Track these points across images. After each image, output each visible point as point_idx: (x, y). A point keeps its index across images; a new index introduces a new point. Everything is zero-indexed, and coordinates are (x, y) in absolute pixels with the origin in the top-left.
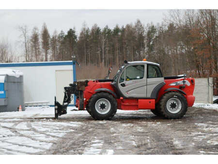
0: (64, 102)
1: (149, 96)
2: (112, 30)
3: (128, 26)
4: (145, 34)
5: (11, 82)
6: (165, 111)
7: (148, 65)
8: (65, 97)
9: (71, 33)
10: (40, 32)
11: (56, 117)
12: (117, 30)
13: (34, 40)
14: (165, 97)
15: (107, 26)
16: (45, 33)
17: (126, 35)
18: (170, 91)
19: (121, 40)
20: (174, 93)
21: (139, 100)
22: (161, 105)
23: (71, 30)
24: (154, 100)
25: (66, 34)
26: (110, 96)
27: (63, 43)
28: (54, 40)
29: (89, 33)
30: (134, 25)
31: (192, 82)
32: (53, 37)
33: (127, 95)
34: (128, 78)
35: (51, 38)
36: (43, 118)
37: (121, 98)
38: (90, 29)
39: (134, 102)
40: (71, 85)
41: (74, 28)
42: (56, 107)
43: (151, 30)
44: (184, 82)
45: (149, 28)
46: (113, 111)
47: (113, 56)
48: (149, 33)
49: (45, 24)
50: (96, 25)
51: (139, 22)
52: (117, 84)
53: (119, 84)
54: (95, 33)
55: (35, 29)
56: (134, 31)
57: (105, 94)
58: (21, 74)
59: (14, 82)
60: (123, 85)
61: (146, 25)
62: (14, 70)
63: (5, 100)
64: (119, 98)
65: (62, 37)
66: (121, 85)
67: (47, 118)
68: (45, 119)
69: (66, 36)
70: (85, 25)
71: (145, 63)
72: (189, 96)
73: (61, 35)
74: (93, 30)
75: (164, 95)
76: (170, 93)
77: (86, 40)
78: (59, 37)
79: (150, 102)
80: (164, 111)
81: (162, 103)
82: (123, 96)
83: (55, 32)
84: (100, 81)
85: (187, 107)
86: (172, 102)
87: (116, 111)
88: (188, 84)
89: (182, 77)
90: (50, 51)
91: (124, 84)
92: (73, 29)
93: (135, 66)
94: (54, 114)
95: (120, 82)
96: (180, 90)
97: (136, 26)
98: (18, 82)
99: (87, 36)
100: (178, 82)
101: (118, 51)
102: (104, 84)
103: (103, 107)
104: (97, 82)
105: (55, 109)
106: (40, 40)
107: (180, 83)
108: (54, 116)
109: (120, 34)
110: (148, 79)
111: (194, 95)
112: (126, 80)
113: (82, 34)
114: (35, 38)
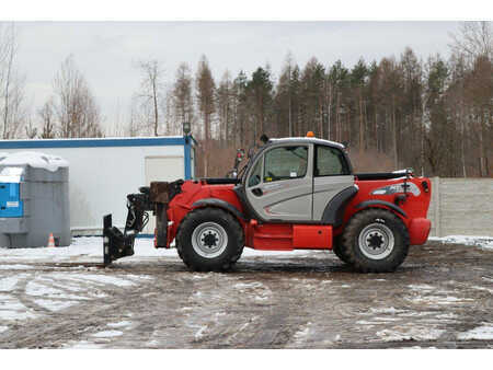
0: (127, 228)
1: (318, 217)
2: (350, 72)
3: (386, 63)
4: (424, 79)
5: (38, 182)
6: (356, 254)
7: (316, 146)
8: (130, 217)
9: (260, 77)
10: (193, 74)
11: (107, 263)
12: (360, 71)
13: (180, 92)
14: (355, 221)
15: (339, 63)
16: (205, 78)
17: (380, 82)
18: (368, 208)
19: (369, 93)
20: (376, 212)
21: (295, 227)
22: (345, 240)
23: (260, 70)
24: (330, 228)
25: (250, 78)
26: (225, 217)
27: (243, 98)
28: (223, 92)
29: (300, 78)
30: (398, 60)
31: (425, 187)
32: (222, 87)
33: (266, 215)
34: (271, 175)
35: (218, 87)
36: (77, 265)
37: (253, 222)
38: (302, 68)
39: (282, 232)
40: (143, 190)
41: (268, 67)
42: (107, 240)
43: (436, 70)
44: (405, 187)
45: (434, 67)
46: (234, 251)
47: (352, 126)
48: (433, 77)
49: (204, 57)
50: (314, 60)
51: (410, 52)
52: (243, 190)
53: (249, 190)
54: (311, 75)
55: (183, 67)
56: (399, 72)
57: (214, 212)
58: (63, 163)
59: (45, 182)
60: (258, 192)
61: (425, 61)
62: (47, 156)
63: (21, 222)
64: (249, 222)
65: (242, 85)
66: (254, 191)
67: (87, 265)
68: (80, 267)
69: (250, 84)
70: (289, 61)
71: (310, 142)
72: (417, 220)
73: (239, 82)
74: (308, 71)
75: (353, 216)
76: (368, 213)
77: (293, 93)
78: (235, 87)
79: (320, 232)
80: (353, 254)
81: (348, 235)
82: (257, 217)
83: (226, 75)
84: (210, 182)
85: (408, 246)
86: (373, 233)
87: (241, 252)
88: (415, 190)
89: (403, 175)
90: (215, 116)
91: (259, 190)
92: (265, 70)
93: (291, 148)
94: (102, 255)
95: (250, 186)
96: (393, 206)
97: (404, 63)
98: (52, 182)
99: (296, 84)
100: (392, 187)
101: (361, 117)
102: (217, 190)
103: (212, 242)
104: (202, 183)
105: (105, 245)
106: (195, 92)
107: (397, 188)
108: (102, 260)
109: (366, 78)
110: (316, 179)
111: (429, 218)
112: (265, 180)
113: (283, 78)
114: (183, 88)
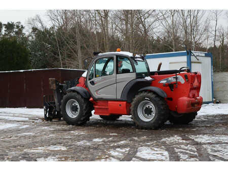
1: (119, 97)
7: (117, 56)
20: (145, 94)
21: (109, 102)
24: (125, 103)
31: (186, 78)
33: (96, 95)
53: (89, 82)
60: (93, 83)
66: (91, 82)
71: (114, 55)
75: (134, 97)
79: (120, 105)
82: (92, 97)
86: (147, 106)
95: (89, 79)
100: (170, 79)
103: (76, 110)
110: (117, 75)
112: (96, 76)
